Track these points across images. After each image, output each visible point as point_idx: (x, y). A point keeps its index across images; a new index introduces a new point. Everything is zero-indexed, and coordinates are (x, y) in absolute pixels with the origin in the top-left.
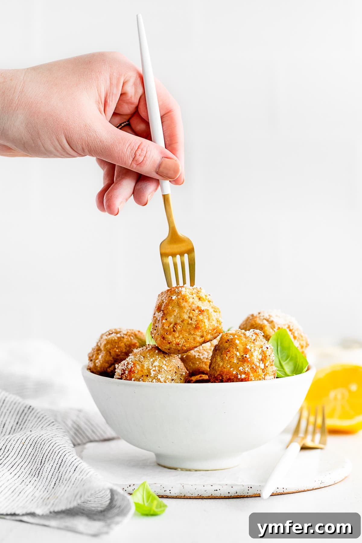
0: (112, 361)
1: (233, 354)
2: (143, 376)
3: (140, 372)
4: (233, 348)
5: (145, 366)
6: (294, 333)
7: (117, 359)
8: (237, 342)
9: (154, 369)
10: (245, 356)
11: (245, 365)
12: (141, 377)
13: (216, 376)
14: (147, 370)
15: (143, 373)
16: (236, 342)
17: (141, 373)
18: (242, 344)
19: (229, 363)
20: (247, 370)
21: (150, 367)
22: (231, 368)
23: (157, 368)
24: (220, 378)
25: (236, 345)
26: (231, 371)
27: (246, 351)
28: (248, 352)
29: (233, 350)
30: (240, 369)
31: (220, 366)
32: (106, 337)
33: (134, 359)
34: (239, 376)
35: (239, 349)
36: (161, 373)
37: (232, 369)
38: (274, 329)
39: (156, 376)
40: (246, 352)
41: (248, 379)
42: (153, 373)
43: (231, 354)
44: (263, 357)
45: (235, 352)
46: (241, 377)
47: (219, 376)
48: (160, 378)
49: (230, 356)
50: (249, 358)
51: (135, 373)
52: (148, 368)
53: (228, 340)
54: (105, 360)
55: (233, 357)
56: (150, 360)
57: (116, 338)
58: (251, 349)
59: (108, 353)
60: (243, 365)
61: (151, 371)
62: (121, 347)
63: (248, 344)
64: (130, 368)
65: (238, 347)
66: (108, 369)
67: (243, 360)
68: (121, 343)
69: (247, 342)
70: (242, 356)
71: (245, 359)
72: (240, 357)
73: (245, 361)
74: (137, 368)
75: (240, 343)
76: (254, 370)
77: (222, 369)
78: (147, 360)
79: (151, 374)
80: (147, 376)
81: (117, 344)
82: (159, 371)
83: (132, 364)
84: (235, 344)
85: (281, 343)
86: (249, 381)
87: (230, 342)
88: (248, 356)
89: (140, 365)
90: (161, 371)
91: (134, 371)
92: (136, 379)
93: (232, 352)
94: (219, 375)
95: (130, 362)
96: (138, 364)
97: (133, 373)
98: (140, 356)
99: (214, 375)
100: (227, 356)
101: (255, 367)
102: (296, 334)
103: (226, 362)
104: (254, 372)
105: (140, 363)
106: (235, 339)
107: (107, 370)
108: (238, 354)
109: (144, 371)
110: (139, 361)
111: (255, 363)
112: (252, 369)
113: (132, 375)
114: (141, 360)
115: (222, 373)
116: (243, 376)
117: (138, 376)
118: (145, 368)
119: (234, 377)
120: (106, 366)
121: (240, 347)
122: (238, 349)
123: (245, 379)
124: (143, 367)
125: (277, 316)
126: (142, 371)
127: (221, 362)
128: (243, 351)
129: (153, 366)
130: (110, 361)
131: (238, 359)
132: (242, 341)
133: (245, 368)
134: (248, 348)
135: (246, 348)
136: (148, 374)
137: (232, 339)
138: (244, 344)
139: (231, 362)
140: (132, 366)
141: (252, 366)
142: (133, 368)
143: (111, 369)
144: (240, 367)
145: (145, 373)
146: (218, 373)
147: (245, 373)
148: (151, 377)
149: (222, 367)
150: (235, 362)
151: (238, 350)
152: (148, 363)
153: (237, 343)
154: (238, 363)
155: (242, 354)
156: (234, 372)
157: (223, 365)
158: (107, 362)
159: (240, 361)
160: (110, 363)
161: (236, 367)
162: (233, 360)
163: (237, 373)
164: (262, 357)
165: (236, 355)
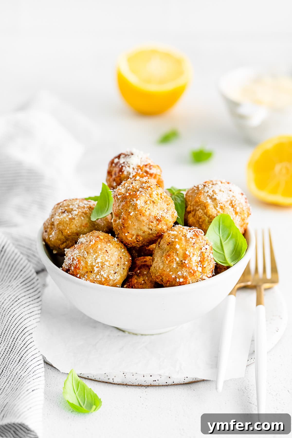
0: (64, 239)
1: (173, 259)
2: (87, 272)
3: (84, 268)
4: (173, 252)
5: (89, 263)
6: (236, 208)
7: (68, 238)
8: (178, 246)
9: (97, 265)
10: (184, 261)
11: (183, 270)
12: (86, 273)
13: (157, 276)
14: (91, 266)
15: (87, 270)
16: (176, 247)
17: (86, 269)
18: (182, 249)
19: (169, 267)
20: (186, 275)
21: (94, 264)
22: (170, 271)
23: (100, 264)
24: (161, 278)
25: (177, 250)
26: (170, 275)
27: (185, 256)
28: (187, 257)
29: (173, 255)
30: (178, 273)
31: (161, 268)
32: (58, 217)
33: (78, 255)
34: (178, 280)
35: (179, 254)
36: (104, 269)
37: (171, 273)
38: (217, 208)
39: (99, 272)
40: (185, 258)
41: (186, 282)
42: (96, 270)
43: (171, 259)
44: (202, 259)
45: (175, 257)
46: (179, 280)
47: (159, 277)
48: (103, 274)
49: (170, 261)
50: (187, 264)
51: (80, 269)
52: (92, 264)
53: (169, 243)
54: (58, 238)
55: (173, 262)
56: (93, 257)
57: (68, 219)
58: (190, 255)
59: (60, 232)
60: (181, 270)
61: (95, 268)
62: (72, 228)
63: (187, 249)
64: (75, 264)
65: (178, 252)
66: (61, 246)
67: (182, 265)
68: (73, 224)
69: (187, 246)
70: (181, 261)
71: (183, 264)
72: (179, 262)
73: (184, 267)
74: (82, 265)
75: (180, 248)
76: (192, 274)
77: (162, 272)
78: (90, 257)
79: (94, 271)
80: (91, 272)
81: (69, 225)
82: (102, 266)
83: (77, 260)
84: (175, 248)
85: (223, 222)
86: (186, 284)
87: (171, 245)
88: (186, 262)
89: (85, 261)
90: (104, 267)
91: (79, 267)
92: (81, 275)
93: (172, 256)
94: (159, 275)
95: (75, 258)
96: (82, 260)
97: (78, 270)
98: (84, 251)
99: (155, 274)
100: (167, 260)
101: (192, 272)
102: (238, 210)
103: (166, 266)
104: (192, 276)
105: (85, 259)
106: (176, 243)
107: (59, 246)
108: (178, 259)
109: (88, 268)
110: (84, 257)
111: (193, 268)
112: (191, 273)
113: (78, 271)
114: (85, 256)
115: (162, 275)
116: (181, 280)
117: (83, 272)
118: (89, 265)
119: (173, 280)
120: (59, 243)
121: (180, 252)
122: (177, 253)
123: (183, 282)
124: (86, 263)
125: (220, 191)
126: (86, 268)
127: (162, 264)
128: (182, 256)
129: (96, 262)
130: (62, 240)
131: (177, 263)
132: (182, 246)
133: (183, 273)
134: (187, 254)
135: (186, 254)
136: (91, 270)
137: (173, 242)
138: (184, 249)
139: (170, 266)
140: (77, 263)
141: (190, 271)
142: (78, 265)
143: (63, 246)
144: (179, 272)
145: (89, 269)
146: (159, 274)
147: (184, 277)
148: (95, 274)
149: (162, 269)
150: (175, 267)
151: (177, 255)
152: (91, 259)
153: (178, 248)
154: (177, 268)
155: (182, 259)
156: (173, 276)
157: (163, 268)
158: (60, 240)
159: (179, 266)
160: (62, 241)
161: (175, 271)
162: (172, 265)
163: (176, 276)
164: (200, 259)
165: (176, 260)
